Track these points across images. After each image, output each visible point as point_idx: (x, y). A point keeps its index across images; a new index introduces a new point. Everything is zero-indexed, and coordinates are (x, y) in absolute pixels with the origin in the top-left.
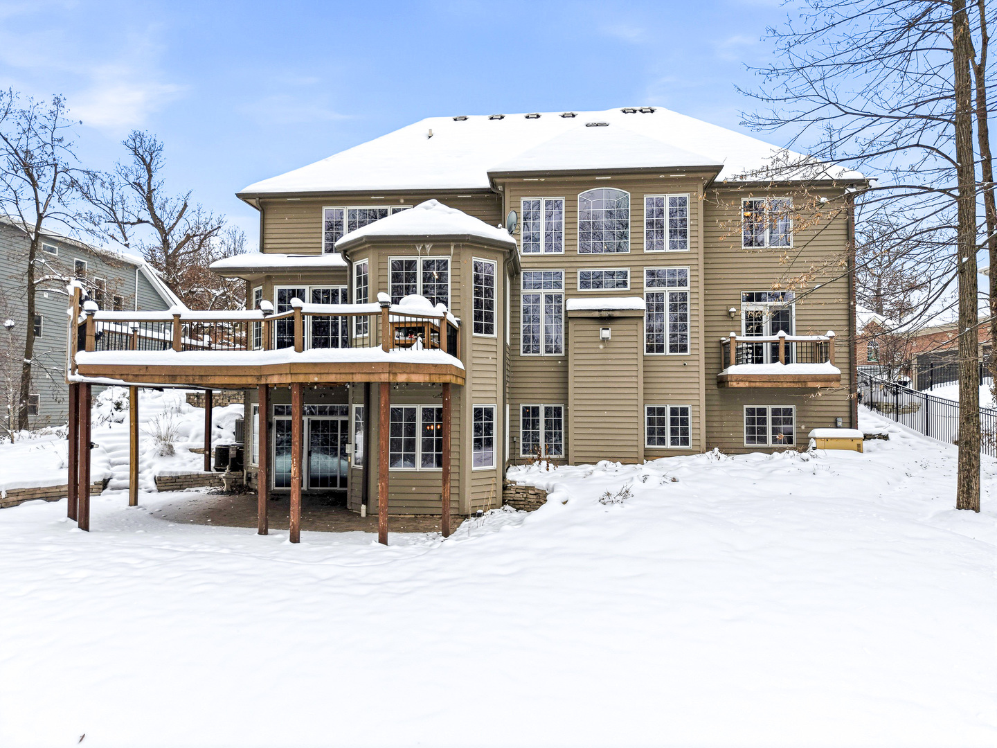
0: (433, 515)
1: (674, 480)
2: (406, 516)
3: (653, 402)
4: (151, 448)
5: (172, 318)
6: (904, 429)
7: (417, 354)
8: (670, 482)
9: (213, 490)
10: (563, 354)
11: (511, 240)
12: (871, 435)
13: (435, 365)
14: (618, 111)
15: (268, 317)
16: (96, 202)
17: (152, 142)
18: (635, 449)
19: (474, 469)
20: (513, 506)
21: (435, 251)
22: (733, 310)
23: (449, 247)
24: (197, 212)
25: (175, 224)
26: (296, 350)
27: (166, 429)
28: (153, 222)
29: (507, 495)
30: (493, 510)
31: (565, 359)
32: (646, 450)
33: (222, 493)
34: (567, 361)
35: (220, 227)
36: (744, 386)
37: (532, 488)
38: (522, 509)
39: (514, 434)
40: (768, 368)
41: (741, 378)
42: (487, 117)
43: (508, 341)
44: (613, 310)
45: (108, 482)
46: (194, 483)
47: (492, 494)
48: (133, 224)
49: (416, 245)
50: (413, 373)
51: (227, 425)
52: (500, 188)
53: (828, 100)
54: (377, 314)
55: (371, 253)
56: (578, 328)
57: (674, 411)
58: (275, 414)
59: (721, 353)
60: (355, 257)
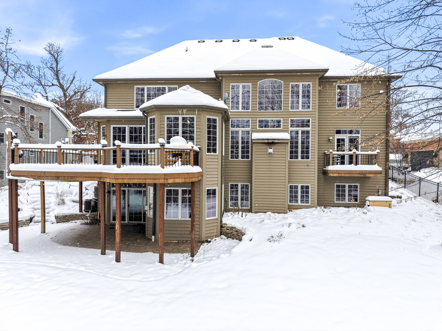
0: (187, 241)
1: (303, 226)
2: (174, 241)
3: (293, 183)
4: (54, 201)
5: (57, 148)
6: (408, 193)
7: (178, 168)
8: (302, 227)
9: (83, 222)
10: (250, 159)
11: (225, 107)
12: (393, 196)
13: (188, 174)
14: (277, 38)
15: (104, 148)
16: (32, 76)
17: (58, 48)
18: (284, 206)
19: (207, 219)
20: (225, 236)
21: (188, 113)
22: (331, 138)
23: (195, 111)
24: (80, 80)
25: (69, 86)
26: (117, 167)
27: (61, 192)
28: (59, 85)
29: (223, 230)
30: (216, 238)
31: (251, 162)
32: (289, 205)
33: (87, 224)
34: (252, 163)
35: (90, 88)
36: (336, 176)
37: (235, 228)
38: (230, 237)
39: (226, 197)
40: (347, 167)
41: (334, 172)
42: (214, 40)
43: (224, 155)
44: (274, 139)
45: (33, 218)
46: (74, 218)
47: (216, 231)
48: (50, 86)
49: (179, 110)
50: (176, 178)
51: (91, 188)
52: (220, 78)
53: (385, 41)
54: (158, 149)
55: (157, 113)
56: (257, 147)
57: (302, 187)
58: (112, 187)
59: (325, 158)
60: (149, 115)
